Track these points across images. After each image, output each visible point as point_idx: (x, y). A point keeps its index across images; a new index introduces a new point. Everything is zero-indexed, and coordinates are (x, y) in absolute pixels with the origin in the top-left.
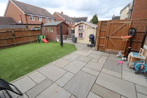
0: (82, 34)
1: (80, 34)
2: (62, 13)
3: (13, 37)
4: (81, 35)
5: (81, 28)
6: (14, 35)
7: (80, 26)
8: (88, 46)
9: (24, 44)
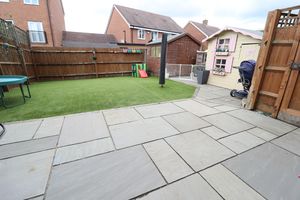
0: (224, 62)
1: (219, 61)
2: (205, 22)
3: (94, 62)
4: (221, 64)
5: (223, 46)
6: (95, 59)
7: (222, 42)
8: (234, 94)
9: (110, 76)
